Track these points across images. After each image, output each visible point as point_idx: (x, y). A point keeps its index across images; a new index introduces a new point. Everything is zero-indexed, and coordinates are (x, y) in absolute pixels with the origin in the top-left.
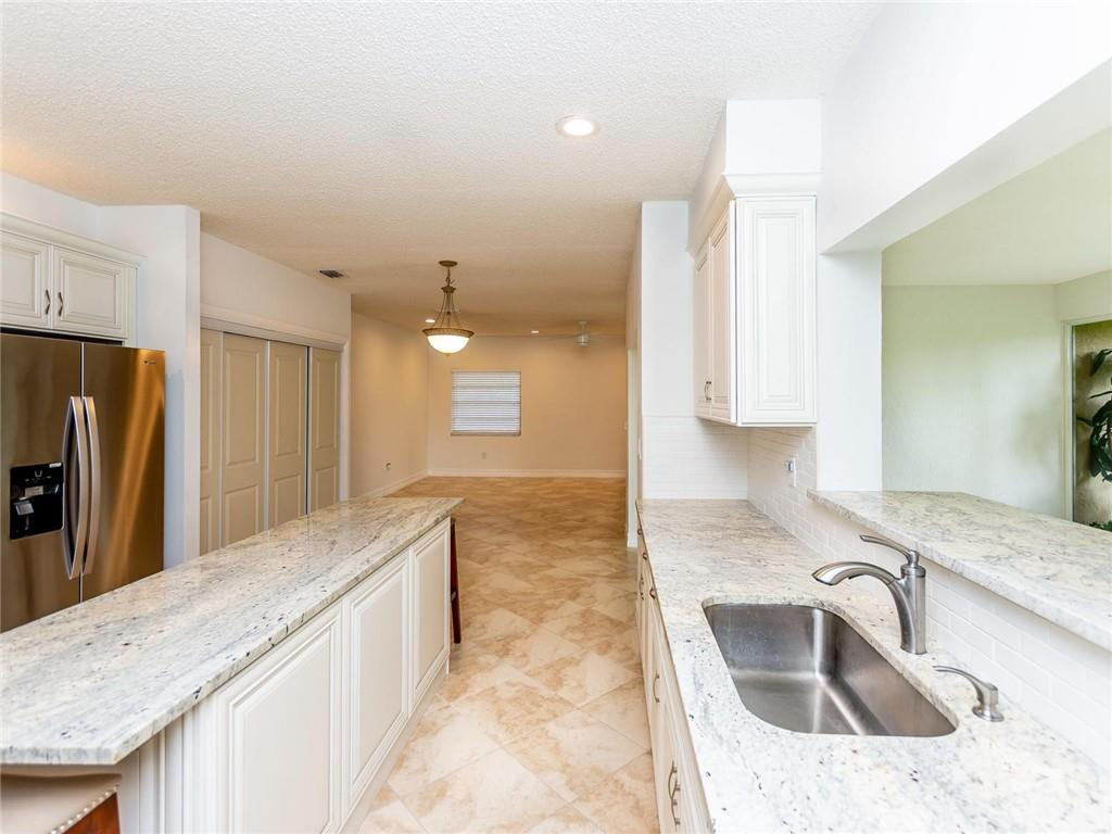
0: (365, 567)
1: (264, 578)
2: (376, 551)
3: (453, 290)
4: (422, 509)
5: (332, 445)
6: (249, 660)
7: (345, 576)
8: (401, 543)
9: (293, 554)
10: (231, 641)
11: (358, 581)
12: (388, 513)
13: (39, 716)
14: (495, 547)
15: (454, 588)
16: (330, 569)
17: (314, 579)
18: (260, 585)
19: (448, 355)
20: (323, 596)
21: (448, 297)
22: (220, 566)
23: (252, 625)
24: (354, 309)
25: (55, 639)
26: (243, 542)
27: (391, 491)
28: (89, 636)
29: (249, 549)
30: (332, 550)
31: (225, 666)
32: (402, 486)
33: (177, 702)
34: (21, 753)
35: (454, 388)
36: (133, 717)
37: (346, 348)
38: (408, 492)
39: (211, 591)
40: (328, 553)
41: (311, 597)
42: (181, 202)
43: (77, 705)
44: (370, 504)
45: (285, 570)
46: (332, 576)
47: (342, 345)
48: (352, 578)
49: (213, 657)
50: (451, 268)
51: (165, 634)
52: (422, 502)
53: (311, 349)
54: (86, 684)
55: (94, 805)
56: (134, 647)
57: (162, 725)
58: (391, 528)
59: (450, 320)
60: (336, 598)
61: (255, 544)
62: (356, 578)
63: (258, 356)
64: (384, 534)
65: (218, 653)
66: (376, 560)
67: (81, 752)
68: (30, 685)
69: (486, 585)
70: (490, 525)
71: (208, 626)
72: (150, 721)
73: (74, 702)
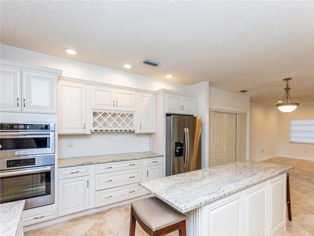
0: (251, 183)
1: (220, 178)
2: (255, 179)
3: (289, 89)
4: (274, 168)
5: (244, 143)
6: (214, 200)
7: (244, 184)
8: (264, 178)
9: (228, 173)
10: (210, 193)
11: (247, 187)
12: (260, 167)
13: (173, 196)
14: (310, 189)
15: (288, 199)
16: (239, 180)
17: (234, 182)
18: (219, 180)
19: (287, 113)
20: (236, 188)
21: (287, 92)
22: (211, 172)
23: (216, 190)
24: (251, 101)
25: (178, 180)
26: (217, 167)
27: (265, 160)
28: (183, 181)
29: (218, 169)
30: (240, 175)
31: (208, 199)
32: (268, 158)
33: (196, 204)
34: (169, 202)
35: (291, 126)
36: (187, 204)
37: (248, 114)
38: (271, 161)
39: (207, 178)
40: (239, 175)
41: (232, 187)
42: (204, 80)
43: (179, 196)
44: (254, 163)
45: (226, 177)
46: (239, 183)
47: (247, 113)
48: (246, 185)
49: (206, 196)
50: (288, 81)
51: (196, 186)
52: (274, 165)
53: (237, 115)
54: (181, 192)
55: (181, 220)
56: (190, 187)
57: (193, 208)
58: (261, 172)
59: (288, 100)
60: (240, 190)
61: (219, 168)
62: (247, 186)
63: (223, 117)
64: (258, 174)
65: (207, 195)
66: (255, 181)
67: (178, 207)
68: (173, 188)
69: (305, 203)
70: (308, 179)
71: (205, 187)
72: (191, 206)
73: (178, 195)
